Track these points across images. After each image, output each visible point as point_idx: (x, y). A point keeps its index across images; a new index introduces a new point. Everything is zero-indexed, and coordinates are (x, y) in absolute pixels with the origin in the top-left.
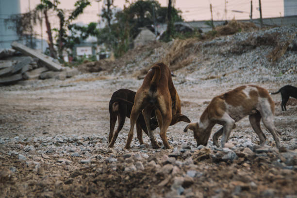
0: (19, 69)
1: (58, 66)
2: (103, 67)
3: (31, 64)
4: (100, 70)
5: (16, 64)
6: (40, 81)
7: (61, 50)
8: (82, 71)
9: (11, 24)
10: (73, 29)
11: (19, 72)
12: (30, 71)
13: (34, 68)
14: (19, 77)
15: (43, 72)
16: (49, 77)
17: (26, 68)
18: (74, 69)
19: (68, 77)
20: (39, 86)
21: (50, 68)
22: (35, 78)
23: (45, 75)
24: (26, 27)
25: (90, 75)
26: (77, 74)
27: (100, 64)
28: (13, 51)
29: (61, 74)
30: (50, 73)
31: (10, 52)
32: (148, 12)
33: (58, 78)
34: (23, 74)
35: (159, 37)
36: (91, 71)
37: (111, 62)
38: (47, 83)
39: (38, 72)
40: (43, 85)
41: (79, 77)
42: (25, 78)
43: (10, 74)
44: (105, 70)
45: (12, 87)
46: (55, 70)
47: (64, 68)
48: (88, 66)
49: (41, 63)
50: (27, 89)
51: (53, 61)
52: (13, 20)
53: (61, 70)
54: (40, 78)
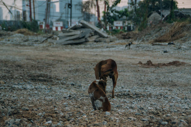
0: (84, 36)
1: (105, 35)
2: (131, 36)
3: (91, 33)
4: (129, 38)
5: (82, 33)
6: (95, 43)
7: (106, 24)
8: (119, 38)
9: (79, 7)
10: (114, 12)
11: (83, 37)
12: (90, 37)
13: (92, 36)
14: (83, 40)
15: (97, 38)
16: (100, 41)
17: (87, 35)
18: (115, 37)
19: (111, 41)
20: (95, 46)
21: (101, 36)
22: (93, 41)
23: (98, 40)
24: (87, 9)
25: (123, 41)
26: (116, 40)
27: (130, 34)
28: (81, 25)
29: (107, 40)
30: (101, 38)
31: (79, 26)
32: (157, 2)
33: (105, 42)
34: (86, 39)
35: (163, 18)
36: (124, 38)
37: (136, 34)
38: (99, 45)
39: (94, 38)
40: (97, 46)
41: (117, 41)
42: (87, 41)
43: (79, 38)
44: (132, 38)
45: (79, 46)
46: (104, 37)
47: (109, 36)
48: (123, 35)
49: (96, 33)
50: (88, 48)
51: (103, 32)
52: (80, 5)
53: (107, 37)
54: (95, 41)
